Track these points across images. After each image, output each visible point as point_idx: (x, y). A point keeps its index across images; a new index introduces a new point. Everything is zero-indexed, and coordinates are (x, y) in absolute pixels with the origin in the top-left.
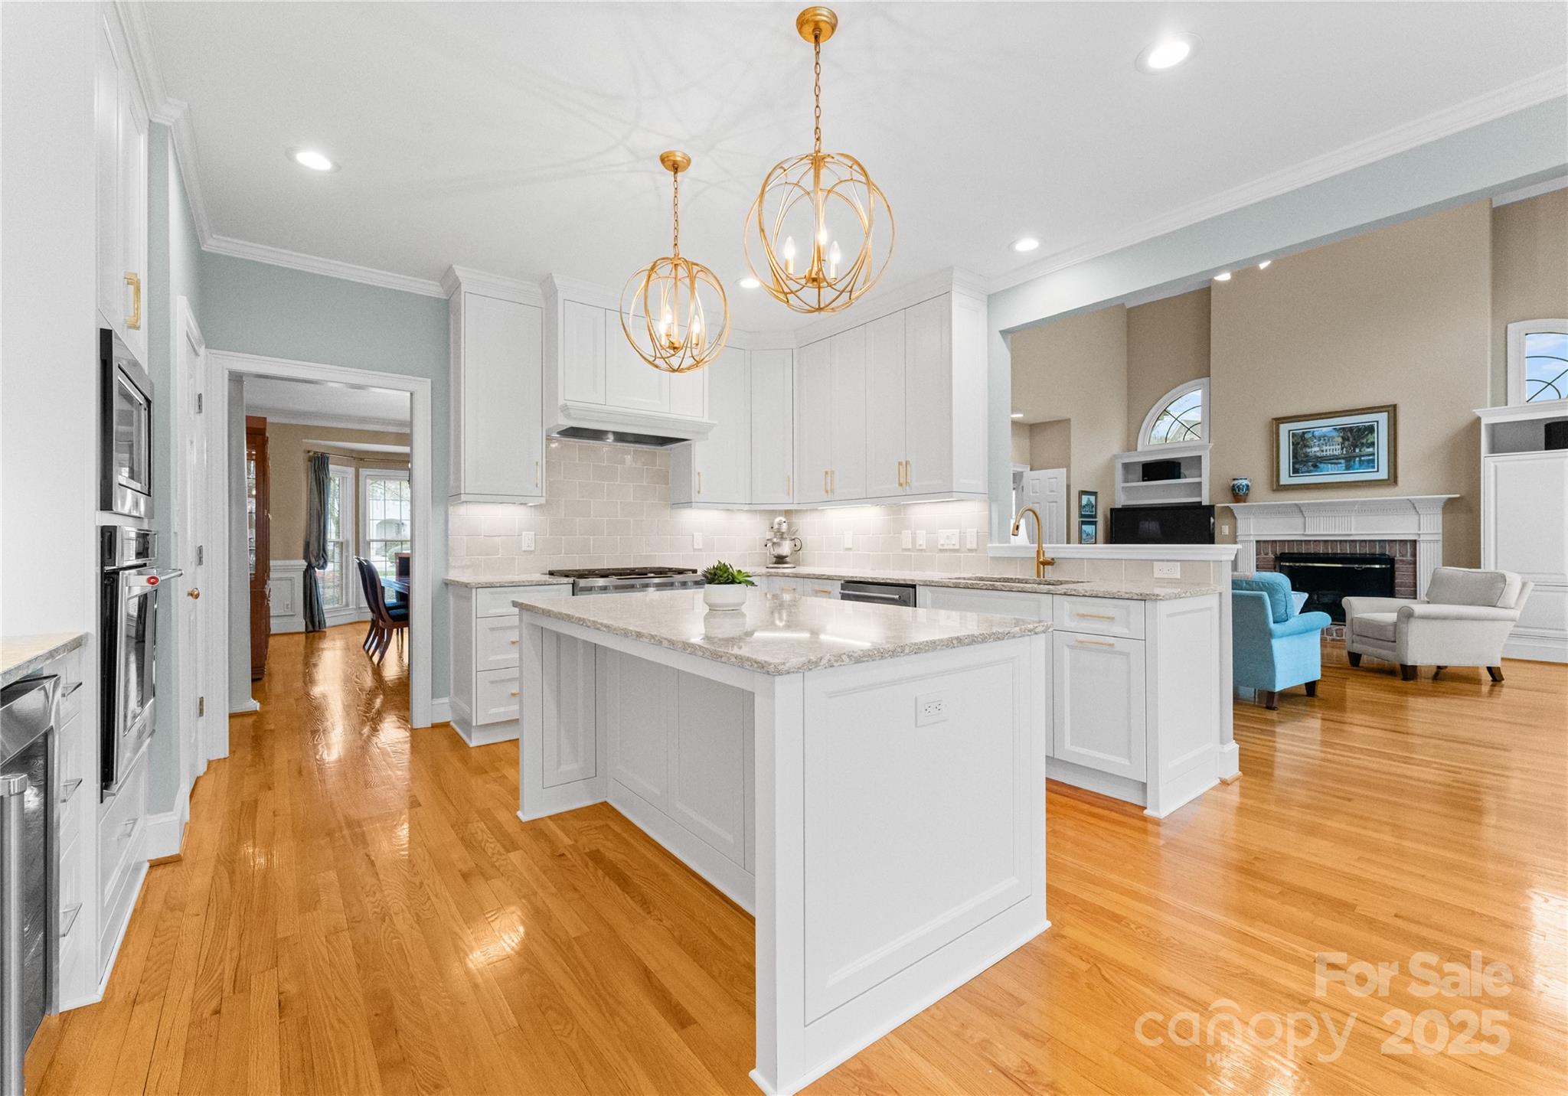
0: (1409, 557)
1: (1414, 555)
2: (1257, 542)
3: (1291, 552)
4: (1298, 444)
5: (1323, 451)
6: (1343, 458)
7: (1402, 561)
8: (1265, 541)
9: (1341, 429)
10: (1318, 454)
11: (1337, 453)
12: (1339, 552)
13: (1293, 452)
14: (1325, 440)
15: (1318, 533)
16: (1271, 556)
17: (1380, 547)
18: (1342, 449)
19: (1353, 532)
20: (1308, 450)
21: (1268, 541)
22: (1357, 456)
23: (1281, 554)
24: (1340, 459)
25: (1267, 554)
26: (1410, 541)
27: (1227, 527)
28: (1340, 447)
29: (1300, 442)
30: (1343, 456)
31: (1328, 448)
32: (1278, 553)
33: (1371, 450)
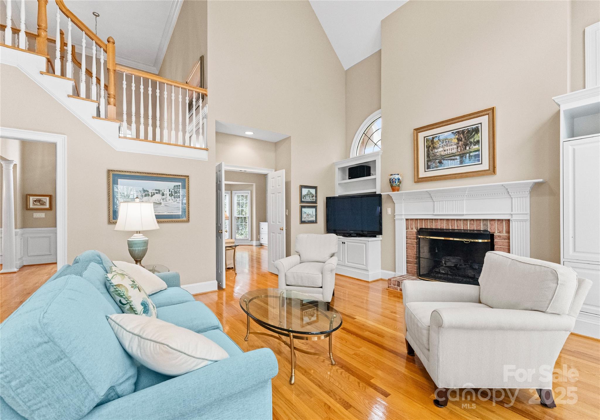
0: (504, 234)
1: (508, 232)
2: (407, 220)
3: (426, 227)
4: (430, 146)
5: (445, 151)
6: (458, 155)
7: (499, 236)
8: (411, 219)
9: (456, 132)
10: (443, 153)
11: (454, 151)
12: (456, 228)
13: (427, 153)
14: (446, 142)
15: (442, 213)
16: (415, 230)
17: (484, 225)
18: (458, 147)
19: (465, 213)
20: (436, 151)
21: (413, 219)
22: (467, 153)
23: (420, 229)
24: (456, 156)
25: (412, 229)
26: (505, 220)
27: (390, 209)
28: (456, 146)
29: (431, 144)
30: (458, 153)
31: (448, 148)
32: (419, 228)
33: (476, 147)
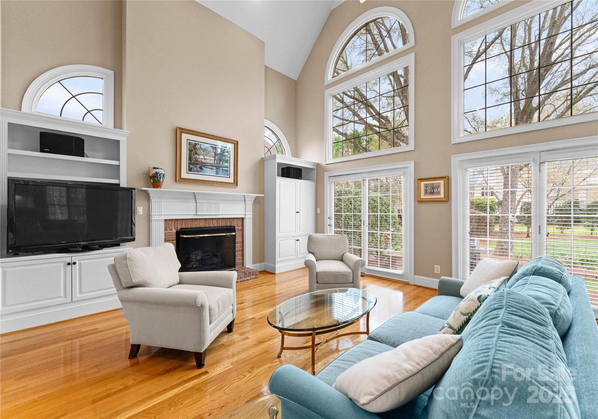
0: (240, 228)
1: (243, 226)
2: (165, 220)
3: (187, 227)
4: (192, 150)
5: (205, 159)
6: (215, 166)
7: (238, 229)
8: (170, 220)
9: (214, 147)
10: (203, 161)
11: (212, 162)
12: (212, 226)
13: (189, 155)
14: (206, 152)
15: (203, 214)
16: (174, 231)
17: (230, 222)
18: (215, 160)
19: (220, 213)
20: (198, 157)
21: (172, 220)
22: (221, 167)
23: (181, 229)
24: (213, 166)
25: (171, 230)
26: (241, 218)
27: (142, 208)
28: (213, 159)
29: (193, 149)
30: (215, 165)
31: (208, 158)
32: (179, 229)
33: (226, 164)
